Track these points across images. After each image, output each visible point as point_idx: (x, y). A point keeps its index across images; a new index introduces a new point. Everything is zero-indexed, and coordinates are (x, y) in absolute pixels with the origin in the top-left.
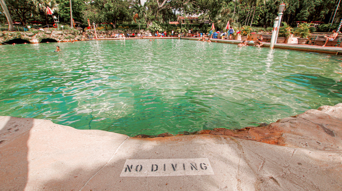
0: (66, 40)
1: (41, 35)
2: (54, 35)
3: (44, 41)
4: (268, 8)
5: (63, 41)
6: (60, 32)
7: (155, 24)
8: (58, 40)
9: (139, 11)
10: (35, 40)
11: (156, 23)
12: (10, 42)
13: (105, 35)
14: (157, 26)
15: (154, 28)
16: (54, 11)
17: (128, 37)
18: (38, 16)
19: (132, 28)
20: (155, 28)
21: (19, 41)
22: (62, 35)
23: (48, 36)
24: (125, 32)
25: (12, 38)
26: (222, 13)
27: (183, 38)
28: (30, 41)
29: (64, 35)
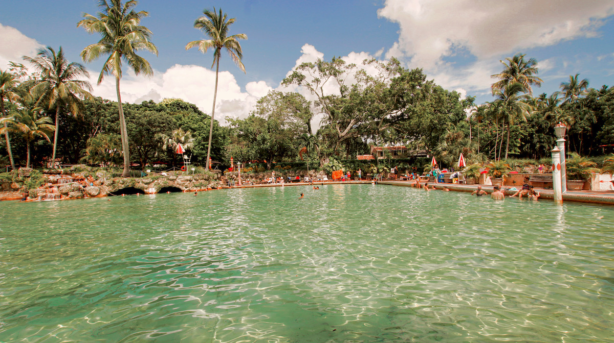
0: (195, 189)
1: (162, 182)
2: (179, 181)
3: (163, 190)
4: (533, 126)
5: (190, 191)
6: (189, 177)
7: (333, 161)
8: (183, 188)
9: (309, 143)
10: (152, 190)
11: (335, 160)
12: (119, 193)
13: (254, 179)
14: (337, 164)
15: (332, 167)
16: (187, 147)
17: (290, 182)
18: (164, 154)
19: (296, 168)
20: (334, 168)
21: (131, 191)
22: (190, 181)
23: (171, 184)
24: (285, 174)
25: (122, 187)
26: (447, 139)
27: (382, 182)
28: (145, 190)
29: (193, 181)
